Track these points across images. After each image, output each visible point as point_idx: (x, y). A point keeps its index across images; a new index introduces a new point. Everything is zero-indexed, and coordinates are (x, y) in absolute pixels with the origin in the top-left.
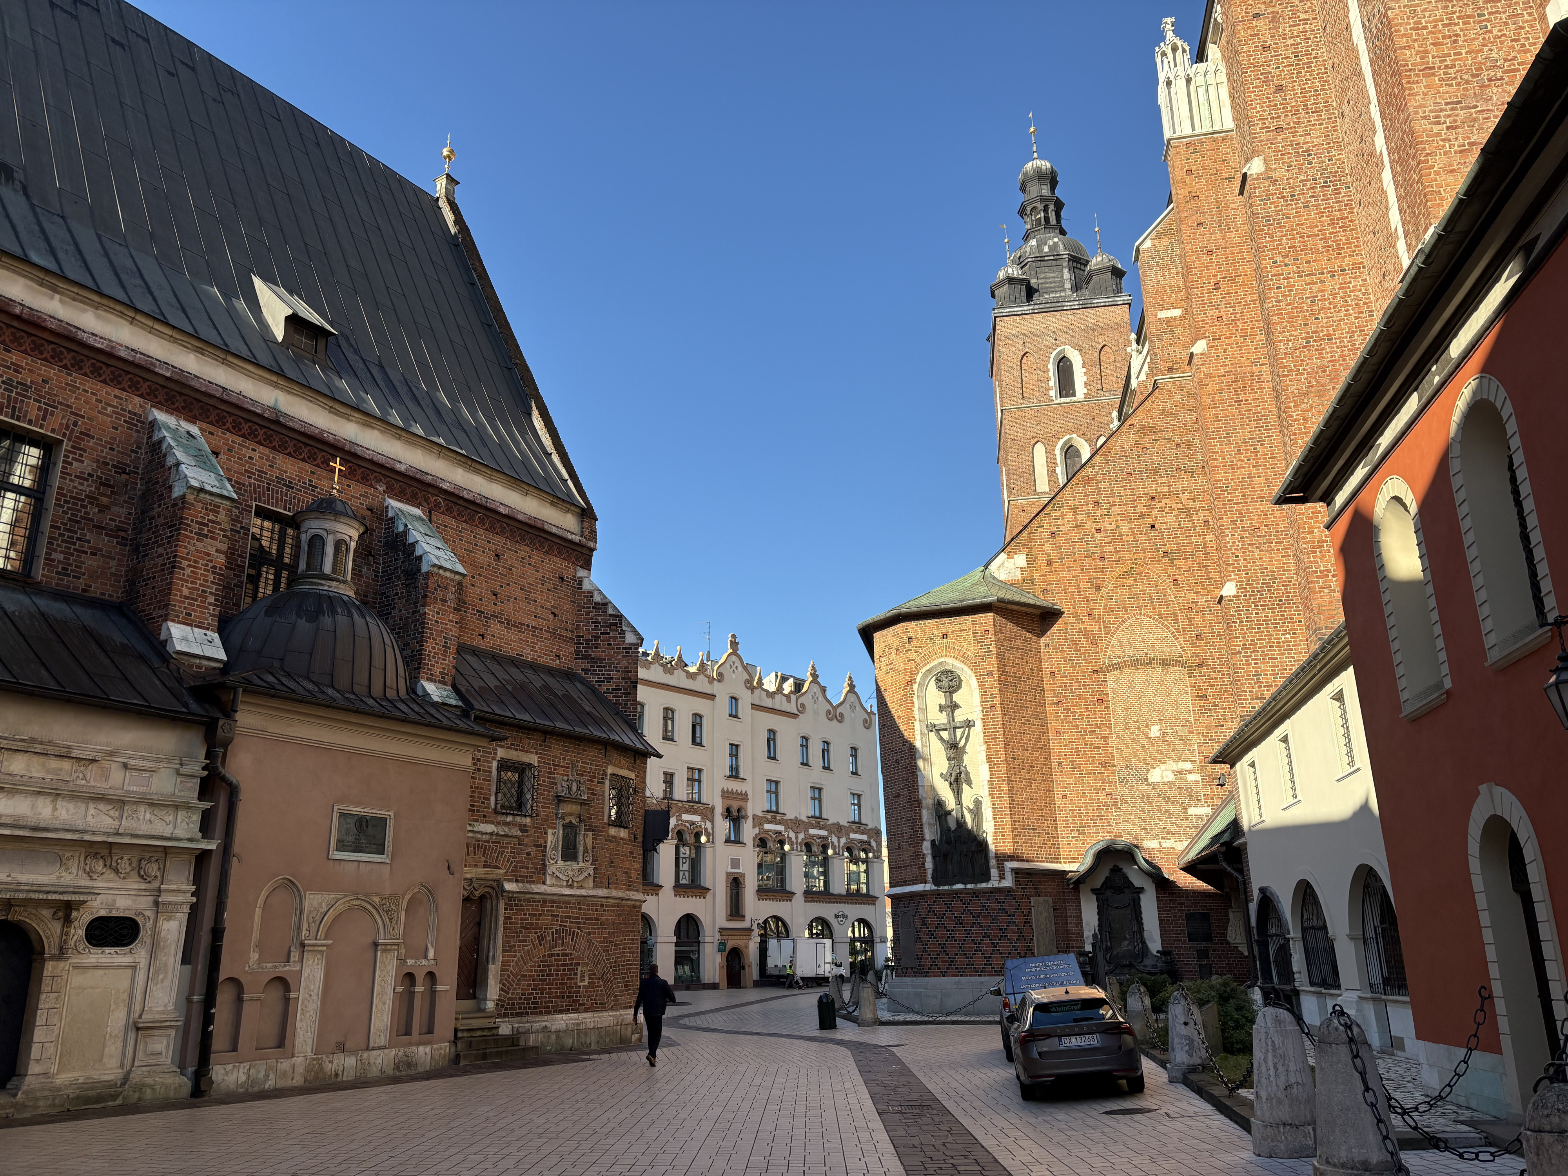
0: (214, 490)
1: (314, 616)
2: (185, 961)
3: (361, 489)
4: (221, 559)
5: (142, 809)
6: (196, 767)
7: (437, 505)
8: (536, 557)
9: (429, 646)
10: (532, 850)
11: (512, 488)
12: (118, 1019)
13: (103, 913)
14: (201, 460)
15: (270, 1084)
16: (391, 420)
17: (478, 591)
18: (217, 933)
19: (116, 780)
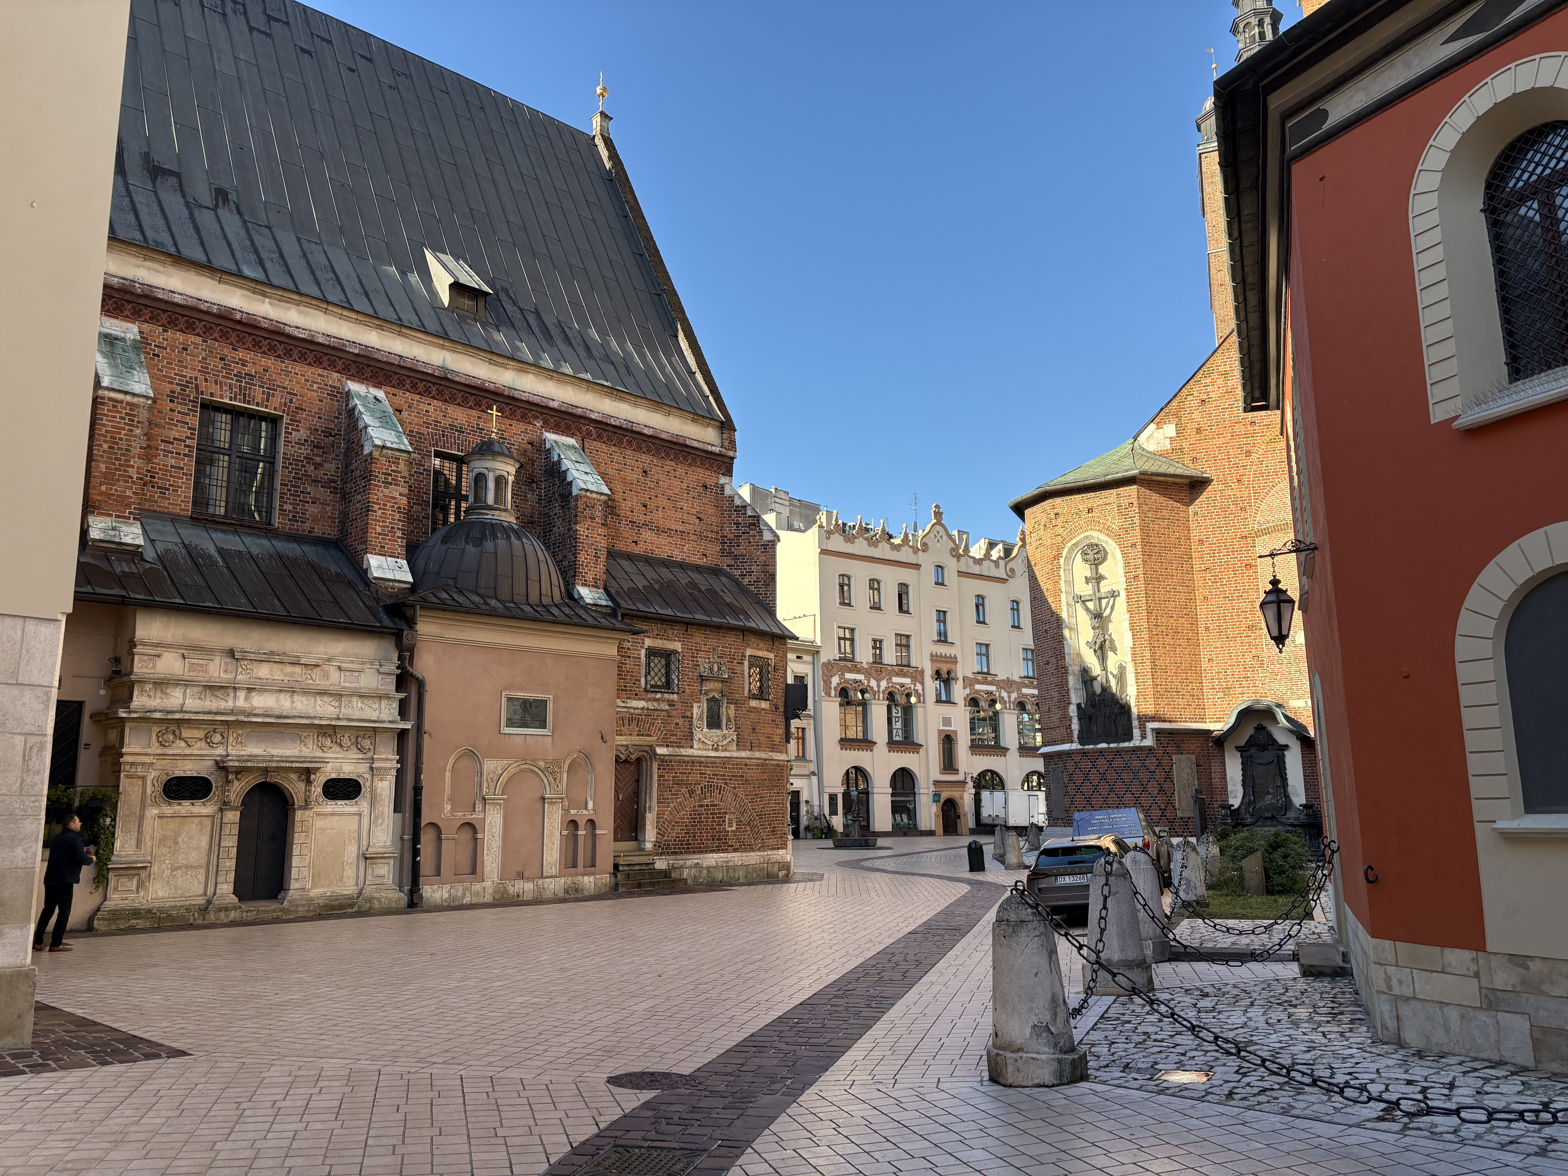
0: (394, 446)
1: (479, 542)
2: (396, 810)
3: (522, 426)
4: (404, 501)
5: (355, 699)
6: (392, 667)
7: (589, 433)
8: (681, 470)
9: (582, 557)
10: (680, 721)
11: (655, 410)
12: (351, 852)
13: (334, 776)
14: (384, 420)
15: (467, 900)
16: (543, 364)
17: (629, 504)
18: (418, 790)
19: (334, 679)
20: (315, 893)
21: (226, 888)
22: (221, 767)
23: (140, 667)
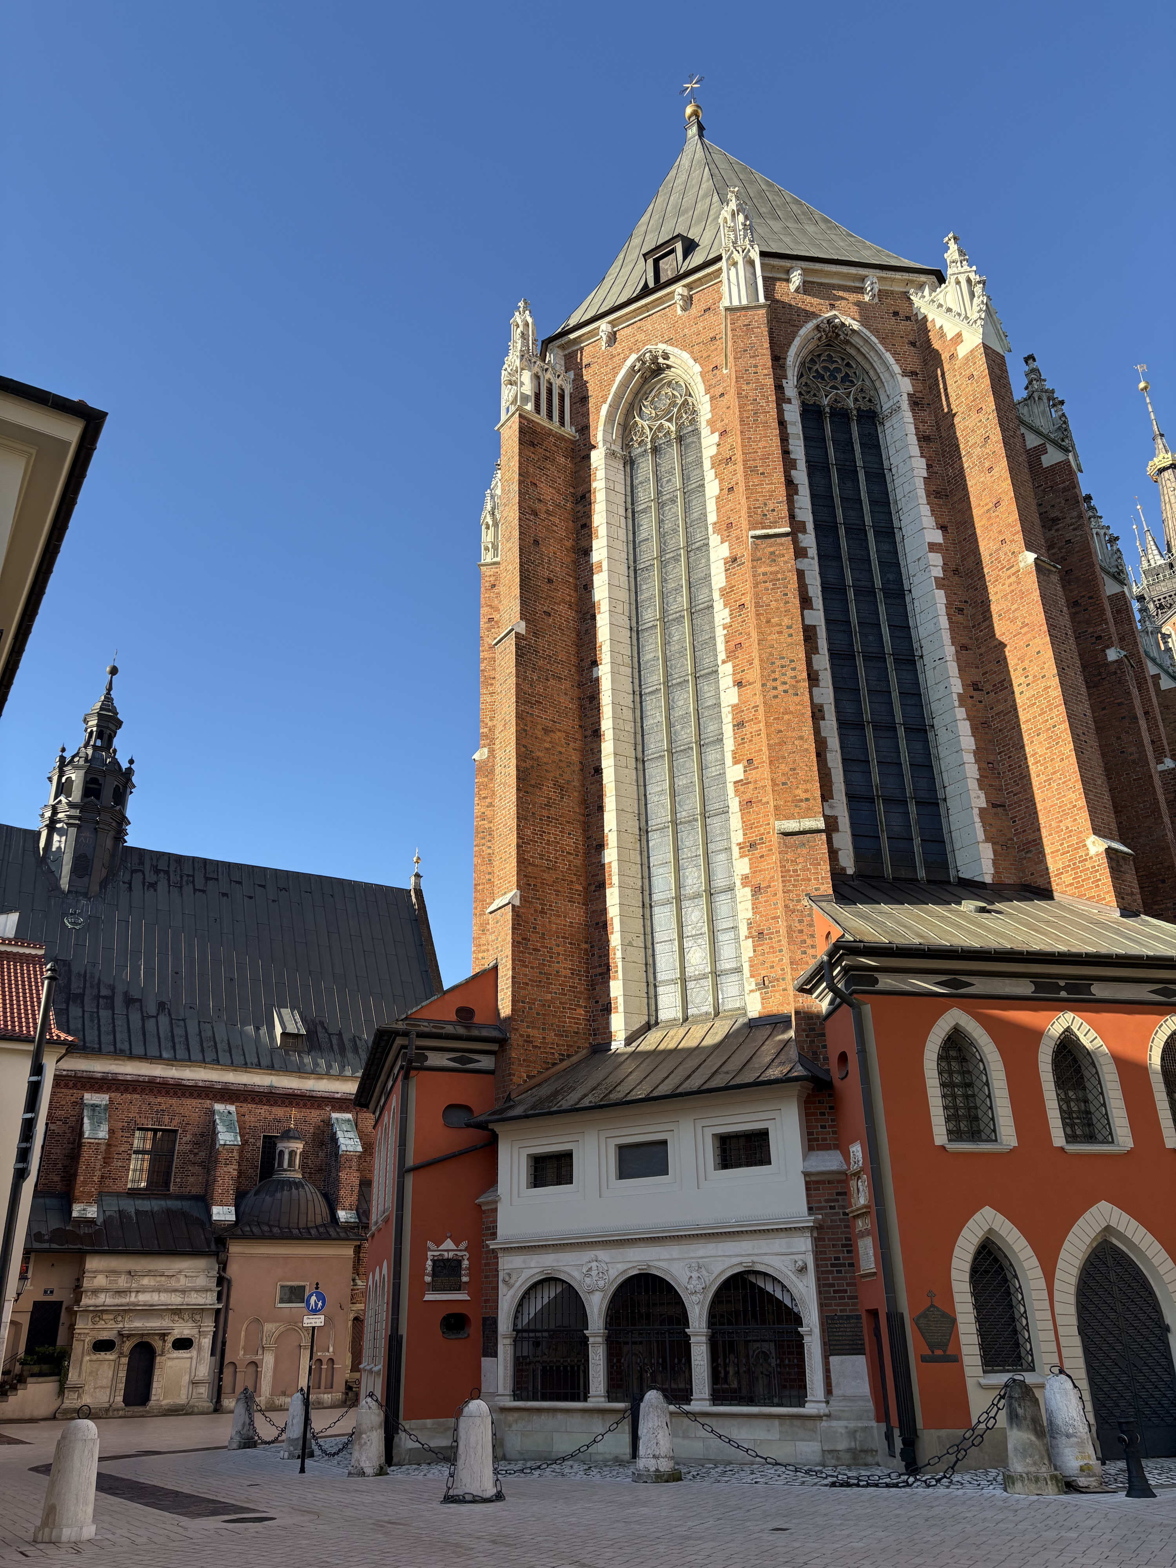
0: (231, 1143)
2: (212, 1354)
3: (318, 1112)
4: (235, 1173)
5: (193, 1293)
6: (215, 1273)
9: (342, 1192)
12: (186, 1379)
13: (178, 1337)
14: (230, 1128)
18: (224, 1343)
19: (183, 1282)
20: (164, 1402)
21: (119, 1399)
22: (120, 1334)
23: (86, 1284)
